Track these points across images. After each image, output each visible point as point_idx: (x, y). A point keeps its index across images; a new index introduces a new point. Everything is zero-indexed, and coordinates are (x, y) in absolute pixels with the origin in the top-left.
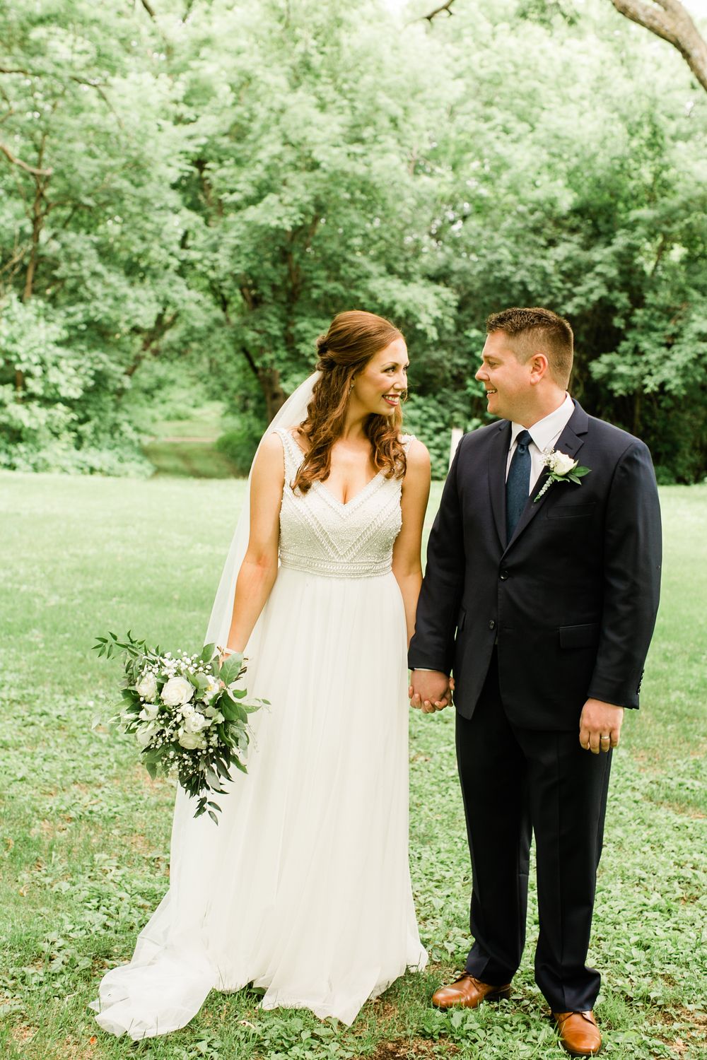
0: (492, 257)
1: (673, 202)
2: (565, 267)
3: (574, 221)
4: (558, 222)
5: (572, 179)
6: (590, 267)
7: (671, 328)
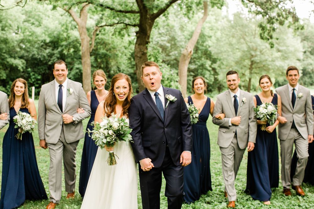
0: (33, 53)
1: (70, 41)
2: (49, 54)
3: (50, 44)
4: (46, 44)
5: (49, 35)
6: (54, 54)
7: (71, 66)
